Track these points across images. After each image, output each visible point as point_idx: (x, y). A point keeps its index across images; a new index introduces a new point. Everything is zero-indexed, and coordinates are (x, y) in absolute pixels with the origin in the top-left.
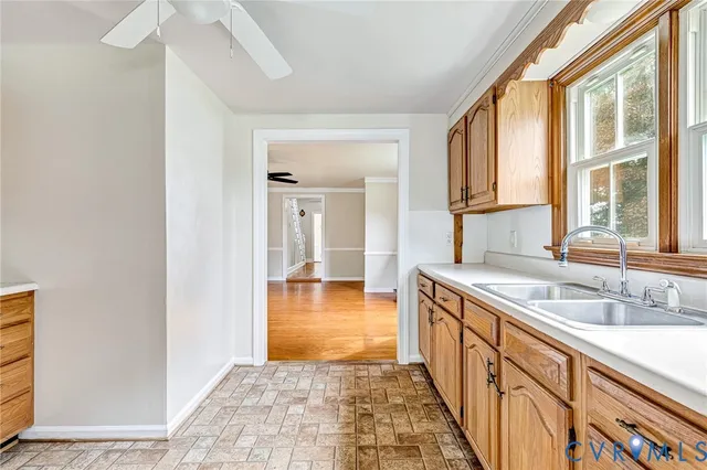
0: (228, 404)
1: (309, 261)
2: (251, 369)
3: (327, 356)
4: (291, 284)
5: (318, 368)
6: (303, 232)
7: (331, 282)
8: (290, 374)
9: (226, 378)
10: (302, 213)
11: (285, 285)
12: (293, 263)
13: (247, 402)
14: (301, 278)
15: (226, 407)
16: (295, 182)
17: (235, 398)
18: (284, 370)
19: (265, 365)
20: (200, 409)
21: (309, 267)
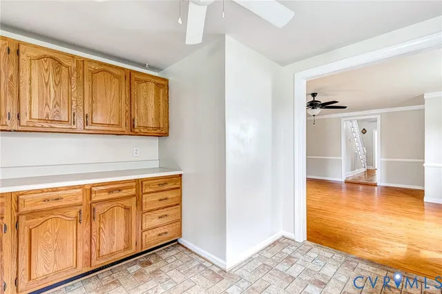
0: (267, 263)
1: (371, 168)
2: (292, 243)
3: (360, 252)
4: (349, 185)
5: (345, 261)
6: (364, 145)
7: (387, 187)
8: (320, 257)
9: (274, 244)
10: (364, 131)
11: (344, 185)
12: (353, 169)
13: (280, 267)
14: (361, 181)
15: (265, 264)
16: (345, 107)
17: (273, 261)
18: (316, 251)
19: (303, 243)
20: (250, 259)
21: (370, 173)
